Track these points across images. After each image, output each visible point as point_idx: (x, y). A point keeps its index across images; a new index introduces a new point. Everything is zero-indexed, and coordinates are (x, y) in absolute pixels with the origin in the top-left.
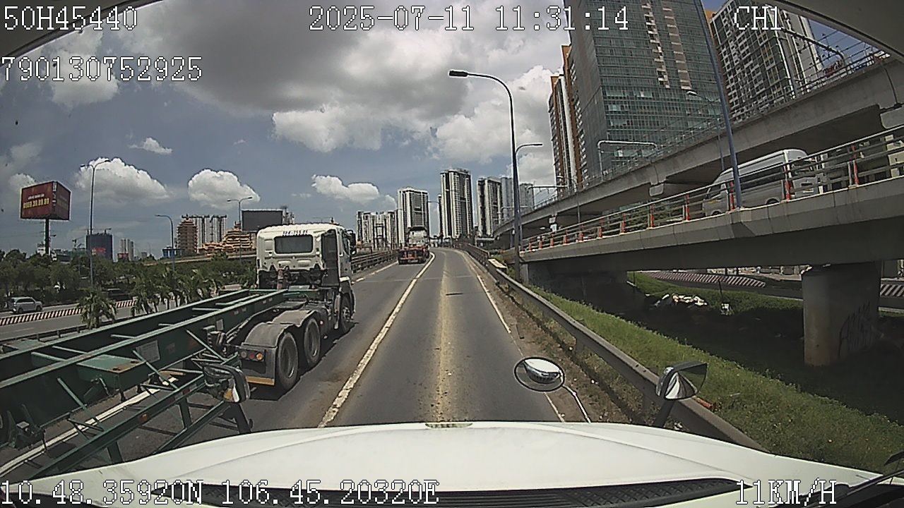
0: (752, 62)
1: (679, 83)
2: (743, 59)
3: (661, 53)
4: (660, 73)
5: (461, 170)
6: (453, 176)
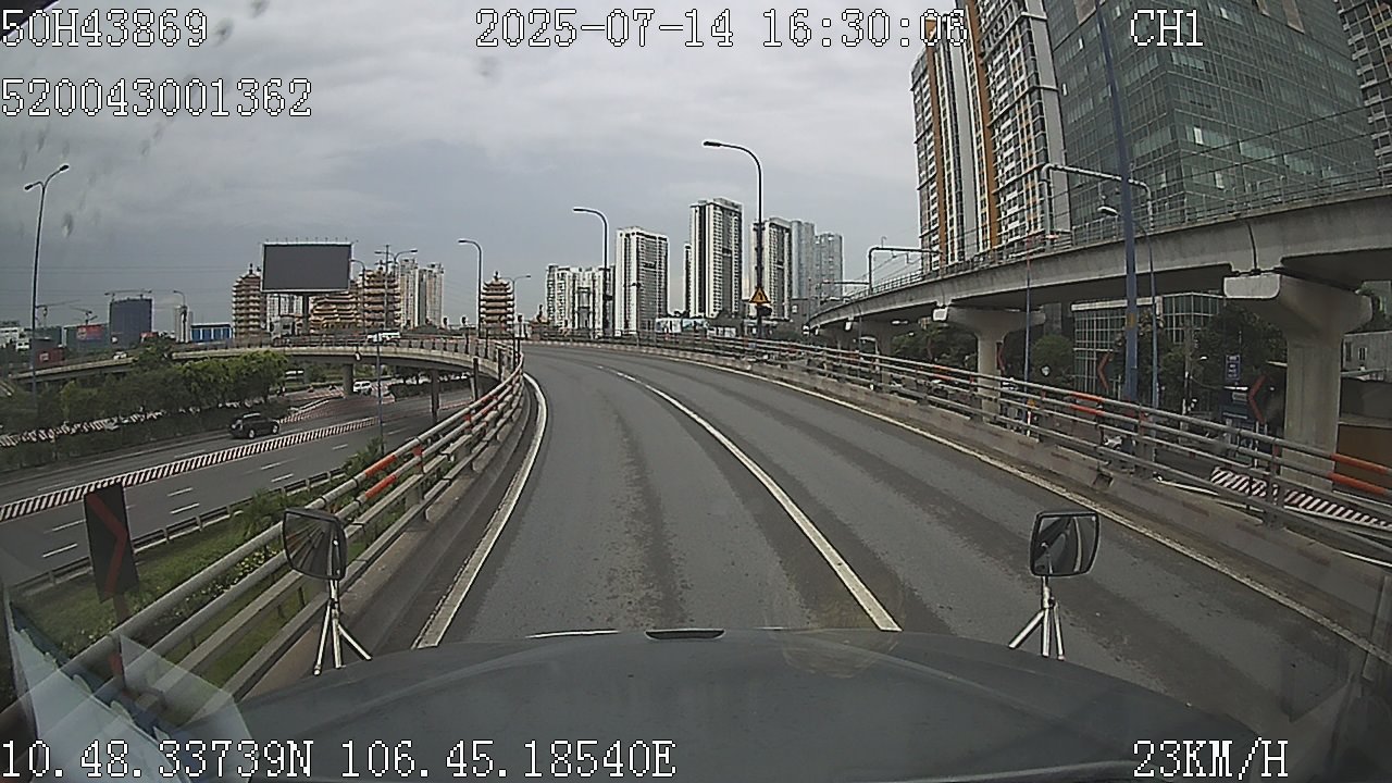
5: (726, 203)
6: (712, 211)
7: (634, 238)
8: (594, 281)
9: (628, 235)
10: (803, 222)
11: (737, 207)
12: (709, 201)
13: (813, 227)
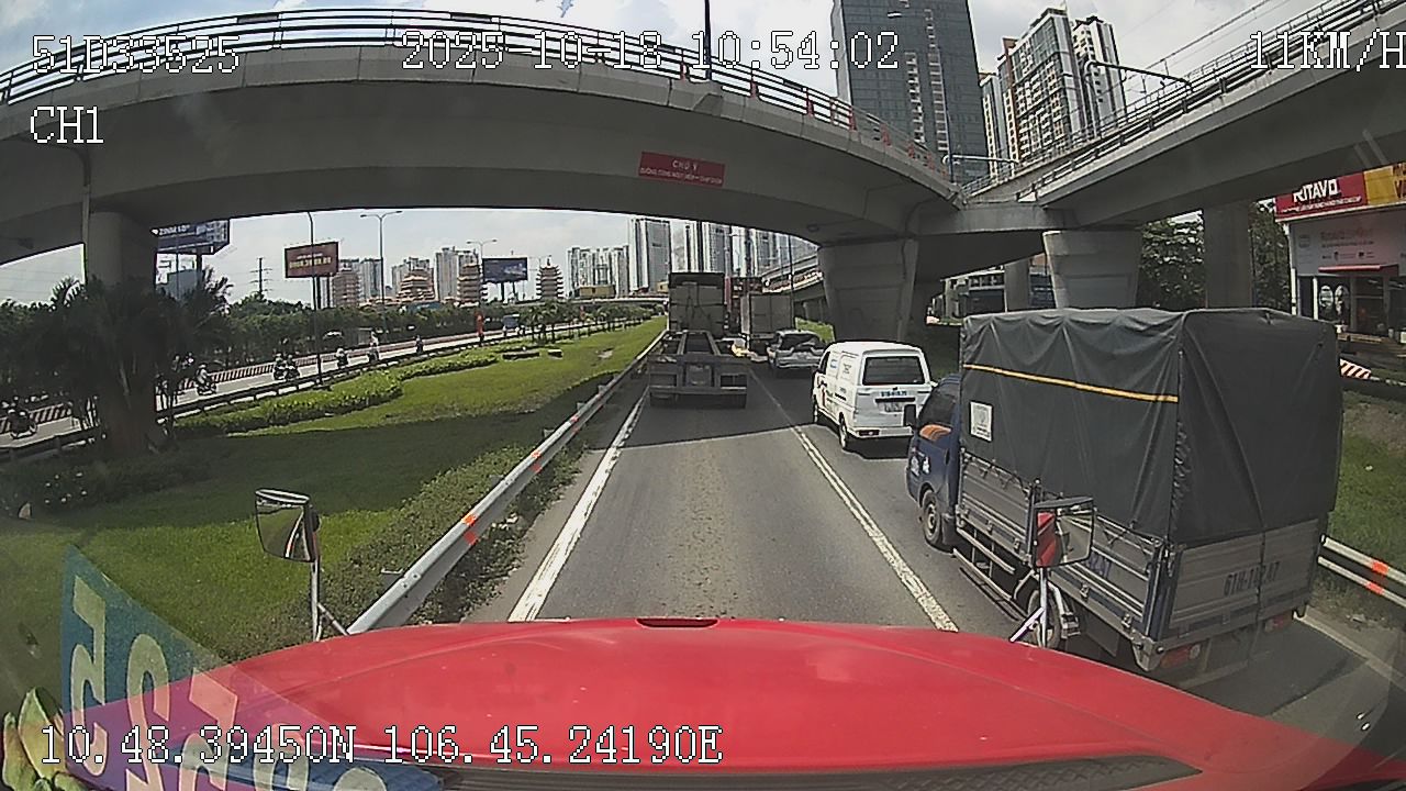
0: (1042, 109)
1: (937, 145)
2: (1036, 103)
3: (920, 114)
4: (917, 134)
7: (643, 223)
8: (610, 259)
9: (638, 220)
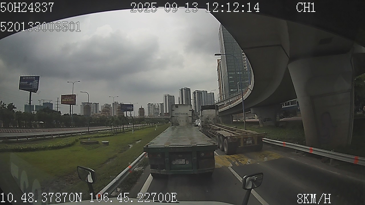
5: (187, 88)
6: (184, 90)
7: (167, 97)
8: (159, 106)
9: (166, 96)
10: (205, 90)
11: (190, 89)
12: (184, 88)
13: (207, 91)
